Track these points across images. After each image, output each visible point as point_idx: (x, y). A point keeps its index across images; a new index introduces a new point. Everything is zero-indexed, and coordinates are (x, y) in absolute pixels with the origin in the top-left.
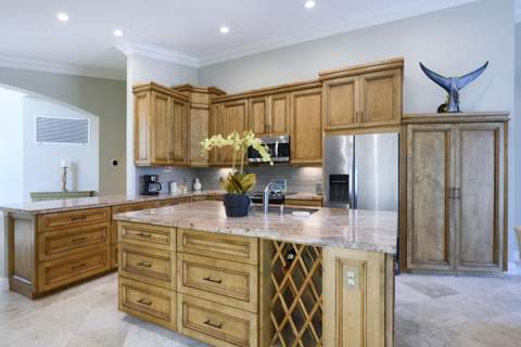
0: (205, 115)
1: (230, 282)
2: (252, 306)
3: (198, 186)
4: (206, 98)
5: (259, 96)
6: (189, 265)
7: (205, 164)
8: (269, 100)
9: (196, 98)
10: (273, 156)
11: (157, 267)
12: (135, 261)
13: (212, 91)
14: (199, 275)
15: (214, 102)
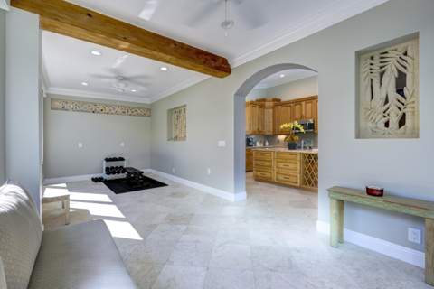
0: (271, 111)
1: (291, 166)
2: (298, 171)
3: (267, 144)
4: (272, 104)
5: (298, 102)
6: (278, 162)
7: (271, 133)
8: (303, 103)
9: (267, 104)
10: (305, 129)
11: (267, 164)
12: (259, 163)
13: (275, 100)
14: (281, 165)
15: (275, 105)
